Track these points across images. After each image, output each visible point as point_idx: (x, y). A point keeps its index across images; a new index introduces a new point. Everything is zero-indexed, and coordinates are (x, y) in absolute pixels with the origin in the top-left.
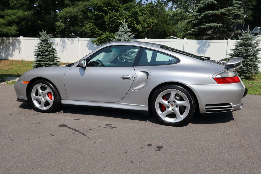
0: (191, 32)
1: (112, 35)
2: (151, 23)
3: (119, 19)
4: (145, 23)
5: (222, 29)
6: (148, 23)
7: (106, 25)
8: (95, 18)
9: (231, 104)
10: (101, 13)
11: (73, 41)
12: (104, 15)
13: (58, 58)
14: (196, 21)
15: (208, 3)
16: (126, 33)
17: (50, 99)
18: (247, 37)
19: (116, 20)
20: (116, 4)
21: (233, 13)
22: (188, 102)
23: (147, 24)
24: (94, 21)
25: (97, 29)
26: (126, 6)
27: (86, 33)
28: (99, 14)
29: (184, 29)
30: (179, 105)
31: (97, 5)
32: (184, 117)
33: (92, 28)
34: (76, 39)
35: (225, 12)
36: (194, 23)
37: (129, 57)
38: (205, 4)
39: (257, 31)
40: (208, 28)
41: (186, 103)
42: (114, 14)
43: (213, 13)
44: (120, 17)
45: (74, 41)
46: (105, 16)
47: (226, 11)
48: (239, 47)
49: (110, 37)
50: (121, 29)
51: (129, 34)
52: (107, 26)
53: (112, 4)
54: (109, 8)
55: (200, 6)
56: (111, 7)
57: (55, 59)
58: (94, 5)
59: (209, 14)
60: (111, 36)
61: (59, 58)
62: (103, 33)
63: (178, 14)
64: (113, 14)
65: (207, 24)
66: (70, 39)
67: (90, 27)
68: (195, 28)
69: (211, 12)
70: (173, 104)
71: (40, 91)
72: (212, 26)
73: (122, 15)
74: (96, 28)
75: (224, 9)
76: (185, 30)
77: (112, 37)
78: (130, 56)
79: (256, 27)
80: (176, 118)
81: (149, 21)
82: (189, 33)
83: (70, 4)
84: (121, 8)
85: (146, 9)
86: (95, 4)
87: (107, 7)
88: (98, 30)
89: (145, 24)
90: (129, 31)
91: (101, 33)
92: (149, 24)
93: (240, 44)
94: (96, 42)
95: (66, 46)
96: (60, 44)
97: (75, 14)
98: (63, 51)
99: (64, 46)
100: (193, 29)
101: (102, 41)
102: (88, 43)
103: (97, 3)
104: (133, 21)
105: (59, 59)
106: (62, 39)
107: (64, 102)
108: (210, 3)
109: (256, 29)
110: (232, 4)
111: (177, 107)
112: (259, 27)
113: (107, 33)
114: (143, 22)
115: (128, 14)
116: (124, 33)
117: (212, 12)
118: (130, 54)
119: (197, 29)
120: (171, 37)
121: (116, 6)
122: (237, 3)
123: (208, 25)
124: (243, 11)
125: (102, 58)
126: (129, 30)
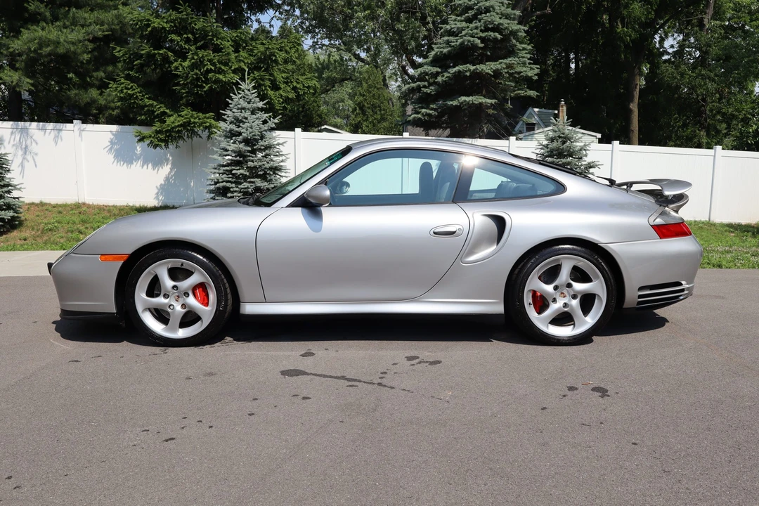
0: (419, 116)
1: (199, 119)
2: (304, 86)
3: (219, 71)
4: (289, 86)
5: (491, 111)
6: (298, 86)
7: (178, 88)
8: (141, 64)
9: (683, 282)
10: (161, 52)
11: (58, 133)
12: (172, 58)
13: (15, 186)
14: (432, 88)
15: (462, 43)
16: (253, 113)
17: (202, 304)
18: (563, 134)
19: (213, 74)
20: (209, 29)
21: (516, 72)
22: (602, 283)
23: (294, 88)
24: (136, 73)
25: (147, 98)
26: (237, 36)
27: (102, 109)
28: (155, 54)
29: (356, 108)
30: (579, 292)
31: (148, 26)
32: (593, 319)
33: (131, 96)
34: (69, 126)
35: (504, 68)
36: (426, 93)
37: (266, 183)
38: (453, 46)
39: (533, 119)
40: (465, 107)
41: (597, 286)
42: (206, 56)
43: (477, 69)
44: (223, 68)
45: (63, 134)
46: (176, 61)
47: (505, 66)
48: (547, 156)
49: (194, 123)
50: (236, 100)
51: (265, 116)
52: (184, 91)
53: (197, 27)
54: (185, 36)
55: (442, 50)
56: (193, 34)
57: (6, 189)
58: (137, 24)
59: (466, 71)
60: (197, 120)
61: (18, 187)
62: (168, 111)
63: (331, 64)
64: (203, 56)
65: (463, 98)
66: (50, 126)
67: (125, 91)
68: (431, 106)
69: (472, 68)
70: (565, 291)
71: (168, 283)
72: (476, 103)
73: (229, 60)
74: (143, 96)
75: (500, 61)
76: (358, 108)
77: (201, 124)
78: (271, 180)
79: (530, 110)
80: (574, 324)
81: (298, 83)
82: (415, 118)
83: (48, 14)
84: (223, 39)
85: (290, 48)
86: (141, 21)
87: (180, 35)
88: (151, 102)
89: (289, 89)
90: (261, 110)
91: (162, 110)
92: (301, 89)
93: (549, 150)
94: (150, 136)
95: (33, 148)
96: (12, 142)
97: (70, 48)
98: (22, 165)
99: (26, 150)
100: (425, 108)
101: (170, 135)
102: (112, 140)
103: (148, 20)
104: (263, 80)
105: (19, 189)
106: (17, 125)
107: (249, 308)
108: (467, 45)
109: (530, 114)
110: (513, 49)
111: (574, 297)
112: (536, 110)
113: (186, 112)
114: (284, 82)
115: (246, 58)
116: (247, 114)
117: (474, 67)
118: (269, 174)
119: (435, 110)
120: (323, 127)
121: (210, 34)
122: (524, 49)
123: (465, 101)
124: (537, 68)
125: (161, 185)
126: (260, 105)
